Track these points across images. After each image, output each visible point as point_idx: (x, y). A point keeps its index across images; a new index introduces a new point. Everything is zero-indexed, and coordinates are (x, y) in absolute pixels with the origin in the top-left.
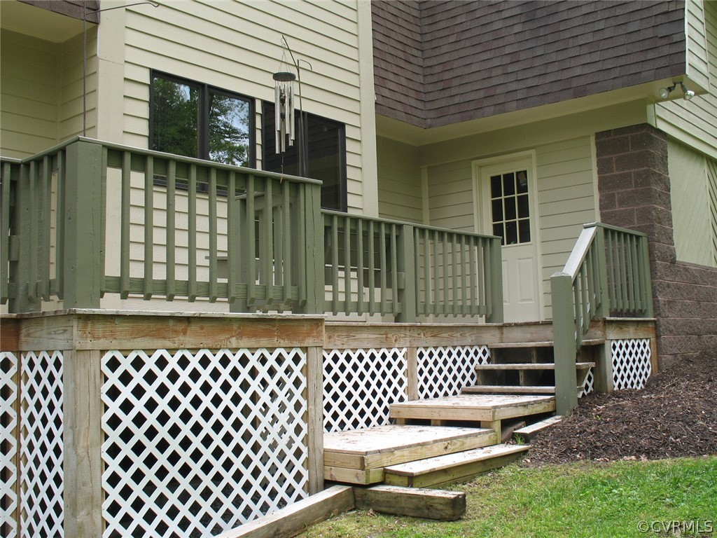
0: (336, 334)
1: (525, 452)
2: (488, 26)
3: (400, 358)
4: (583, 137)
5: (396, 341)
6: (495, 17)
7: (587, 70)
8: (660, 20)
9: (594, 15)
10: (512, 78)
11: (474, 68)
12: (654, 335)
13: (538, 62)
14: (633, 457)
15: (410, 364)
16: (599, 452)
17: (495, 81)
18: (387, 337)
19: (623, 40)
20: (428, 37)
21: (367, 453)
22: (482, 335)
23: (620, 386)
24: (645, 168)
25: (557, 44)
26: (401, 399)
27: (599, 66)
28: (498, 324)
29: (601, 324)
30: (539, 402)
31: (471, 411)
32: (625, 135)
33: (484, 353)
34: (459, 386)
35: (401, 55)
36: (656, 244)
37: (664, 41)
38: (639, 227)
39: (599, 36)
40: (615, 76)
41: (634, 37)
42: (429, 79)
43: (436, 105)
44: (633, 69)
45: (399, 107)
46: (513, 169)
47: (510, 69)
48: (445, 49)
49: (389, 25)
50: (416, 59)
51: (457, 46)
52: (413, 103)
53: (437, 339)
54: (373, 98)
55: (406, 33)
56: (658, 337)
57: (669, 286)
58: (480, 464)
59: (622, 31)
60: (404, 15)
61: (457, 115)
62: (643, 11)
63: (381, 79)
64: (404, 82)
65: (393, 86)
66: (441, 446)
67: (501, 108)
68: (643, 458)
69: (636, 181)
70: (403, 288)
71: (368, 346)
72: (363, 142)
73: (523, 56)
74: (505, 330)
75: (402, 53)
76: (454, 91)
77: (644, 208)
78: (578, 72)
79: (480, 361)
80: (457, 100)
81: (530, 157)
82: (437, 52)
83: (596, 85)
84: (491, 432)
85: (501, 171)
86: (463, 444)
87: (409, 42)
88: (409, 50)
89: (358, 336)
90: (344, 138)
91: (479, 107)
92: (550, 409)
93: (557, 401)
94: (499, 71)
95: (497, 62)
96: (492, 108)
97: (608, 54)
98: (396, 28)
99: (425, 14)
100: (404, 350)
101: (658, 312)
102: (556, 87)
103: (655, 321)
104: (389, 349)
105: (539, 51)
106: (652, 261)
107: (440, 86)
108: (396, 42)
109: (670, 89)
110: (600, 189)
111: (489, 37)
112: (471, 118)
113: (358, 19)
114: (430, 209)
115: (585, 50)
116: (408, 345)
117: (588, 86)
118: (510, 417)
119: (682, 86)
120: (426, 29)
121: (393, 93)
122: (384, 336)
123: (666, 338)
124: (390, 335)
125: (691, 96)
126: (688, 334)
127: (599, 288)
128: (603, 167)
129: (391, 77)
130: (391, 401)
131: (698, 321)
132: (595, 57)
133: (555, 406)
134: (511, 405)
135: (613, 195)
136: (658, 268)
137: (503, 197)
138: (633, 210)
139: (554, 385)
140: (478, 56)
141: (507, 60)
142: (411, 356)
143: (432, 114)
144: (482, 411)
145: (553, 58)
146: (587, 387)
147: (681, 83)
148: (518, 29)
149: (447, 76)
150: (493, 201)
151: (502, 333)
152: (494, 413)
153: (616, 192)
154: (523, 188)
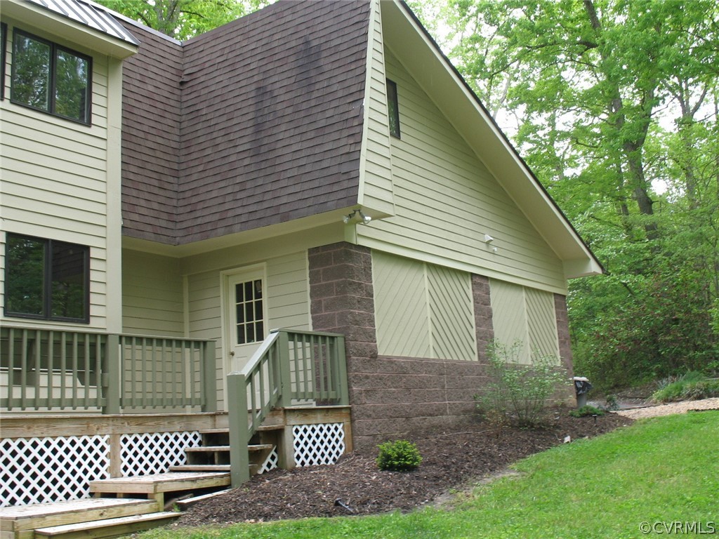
0: (36, 425)
1: (176, 518)
2: (226, 159)
3: (102, 442)
4: (301, 252)
5: (98, 429)
6: (232, 151)
7: (292, 198)
8: (344, 159)
9: (299, 153)
10: (239, 203)
11: (214, 194)
12: (349, 420)
13: (259, 191)
14: (253, 521)
15: (113, 448)
16: (231, 516)
17: (227, 206)
18: (88, 427)
19: (317, 174)
20: (184, 166)
21: (17, 518)
22: (192, 423)
23: (303, 463)
24: (343, 279)
25: (272, 176)
26: (103, 477)
27: (299, 196)
28: (212, 413)
29: (282, 412)
30: (212, 478)
31: (140, 486)
32: (329, 251)
33: (195, 437)
34: (167, 465)
35: (156, 183)
36: (351, 343)
37: (345, 177)
38: (339, 328)
39: (302, 170)
40: (310, 204)
41: (326, 173)
42: (182, 203)
43: (184, 225)
44: (322, 199)
45: (149, 229)
46: (252, 278)
47: (239, 196)
48: (195, 177)
49: (145, 158)
50: (171, 185)
51: (203, 175)
52: (164, 224)
53: (142, 427)
54: (120, 223)
55: (163, 163)
56: (352, 421)
57: (367, 377)
58: (125, 527)
59: (318, 166)
60: (162, 148)
61: (199, 234)
62: (333, 151)
63: (131, 206)
64: (155, 206)
65: (143, 211)
66: (96, 513)
67: (229, 229)
68: (261, 521)
69: (336, 290)
70: (106, 386)
71: (69, 434)
72: (108, 261)
73: (249, 185)
74: (217, 418)
75: (157, 181)
76: (198, 214)
77: (342, 313)
78: (284, 200)
79: (191, 444)
80: (199, 221)
81: (262, 268)
82: (189, 179)
83: (296, 212)
84: (152, 502)
85: (243, 280)
86: (121, 511)
87: (166, 171)
88: (164, 178)
89: (58, 426)
90: (89, 258)
91: (214, 228)
92: (224, 484)
93: (232, 477)
94: (230, 198)
95: (229, 190)
96: (223, 229)
97: (306, 186)
98: (153, 160)
99: (183, 145)
100: (107, 437)
101: (353, 400)
102: (269, 213)
103: (350, 408)
104: (91, 436)
105: (260, 182)
106: (347, 358)
107: (189, 209)
108: (150, 172)
109: (350, 216)
110: (311, 297)
111: (226, 168)
112: (208, 237)
113: (107, 157)
114: (190, 312)
115: (292, 182)
116: (111, 432)
117: (291, 213)
118: (175, 490)
119: (360, 213)
120: (183, 159)
121: (142, 217)
122: (86, 426)
123: (361, 423)
124: (91, 425)
125: (368, 221)
126: (391, 417)
127: (280, 383)
128: (314, 278)
129: (143, 203)
130: (91, 478)
131: (407, 406)
132: (298, 188)
133: (230, 480)
134: (176, 480)
135: (320, 302)
136: (353, 363)
137: (244, 302)
138: (334, 314)
139: (229, 464)
140: (217, 184)
141: (237, 188)
142: (114, 441)
143: (181, 233)
144: (147, 485)
145: (269, 188)
146: (269, 465)
147: (359, 211)
148: (247, 162)
149: (194, 200)
150: (237, 305)
151: (215, 421)
152: (155, 487)
153: (322, 299)
154: (259, 295)
